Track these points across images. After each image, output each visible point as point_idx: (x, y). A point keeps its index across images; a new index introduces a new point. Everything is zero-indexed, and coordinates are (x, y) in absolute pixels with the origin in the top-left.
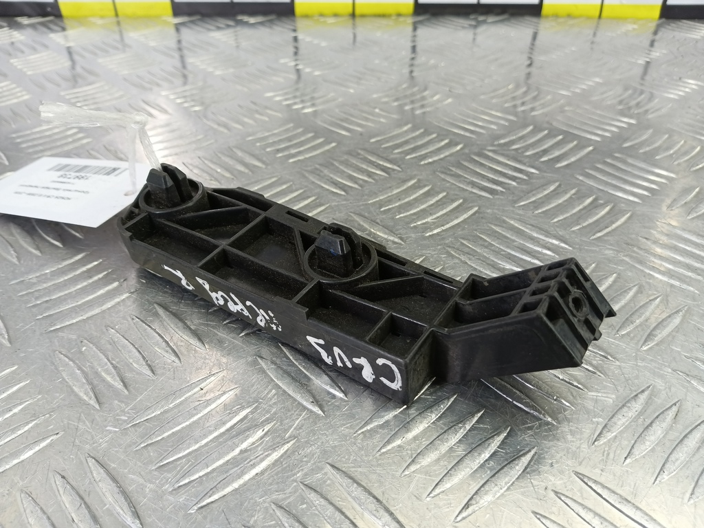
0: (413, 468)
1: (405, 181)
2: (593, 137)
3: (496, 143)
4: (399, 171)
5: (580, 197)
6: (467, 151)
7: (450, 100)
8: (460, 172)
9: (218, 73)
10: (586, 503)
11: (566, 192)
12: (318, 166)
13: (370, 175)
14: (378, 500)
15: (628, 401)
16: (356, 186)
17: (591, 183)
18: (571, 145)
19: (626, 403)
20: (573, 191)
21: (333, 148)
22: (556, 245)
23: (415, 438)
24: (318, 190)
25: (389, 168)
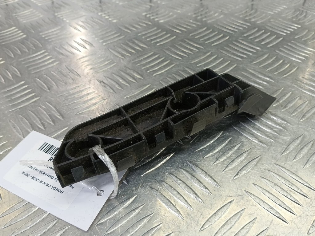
0: (217, 162)
1: (206, 53)
2: (283, 34)
3: (243, 36)
4: (203, 49)
5: (277, 60)
6: (231, 39)
7: (222, 16)
8: (228, 49)
9: (121, 4)
10: (279, 174)
11: (272, 58)
12: (169, 47)
13: (191, 50)
14: (206, 172)
15: (295, 140)
16: (186, 56)
17: (282, 54)
18: (274, 37)
19: (294, 140)
20: (275, 58)
21: (175, 38)
22: (268, 80)
23: (217, 152)
24: (170, 58)
25: (199, 47)
